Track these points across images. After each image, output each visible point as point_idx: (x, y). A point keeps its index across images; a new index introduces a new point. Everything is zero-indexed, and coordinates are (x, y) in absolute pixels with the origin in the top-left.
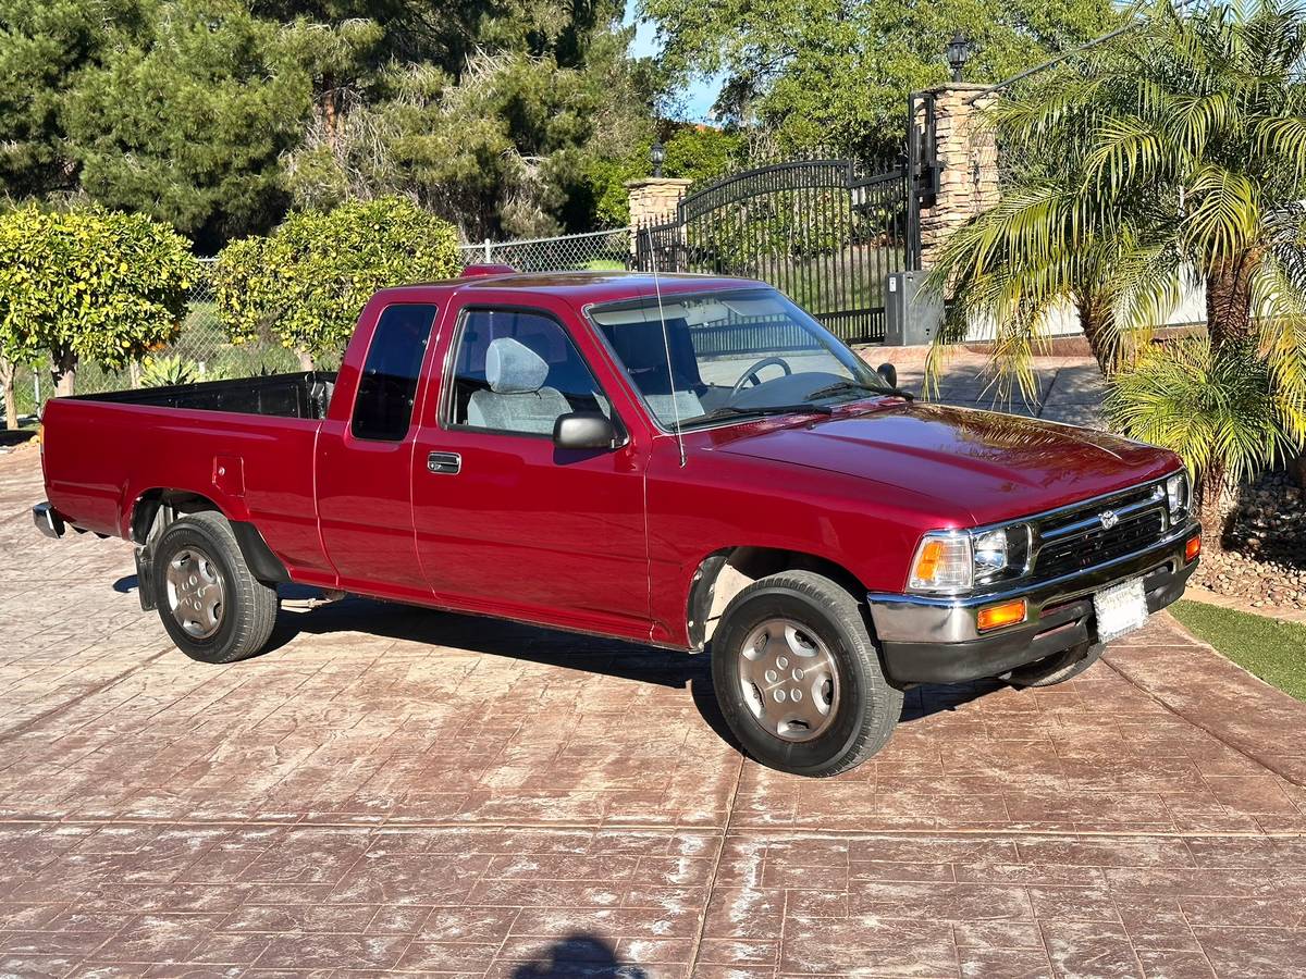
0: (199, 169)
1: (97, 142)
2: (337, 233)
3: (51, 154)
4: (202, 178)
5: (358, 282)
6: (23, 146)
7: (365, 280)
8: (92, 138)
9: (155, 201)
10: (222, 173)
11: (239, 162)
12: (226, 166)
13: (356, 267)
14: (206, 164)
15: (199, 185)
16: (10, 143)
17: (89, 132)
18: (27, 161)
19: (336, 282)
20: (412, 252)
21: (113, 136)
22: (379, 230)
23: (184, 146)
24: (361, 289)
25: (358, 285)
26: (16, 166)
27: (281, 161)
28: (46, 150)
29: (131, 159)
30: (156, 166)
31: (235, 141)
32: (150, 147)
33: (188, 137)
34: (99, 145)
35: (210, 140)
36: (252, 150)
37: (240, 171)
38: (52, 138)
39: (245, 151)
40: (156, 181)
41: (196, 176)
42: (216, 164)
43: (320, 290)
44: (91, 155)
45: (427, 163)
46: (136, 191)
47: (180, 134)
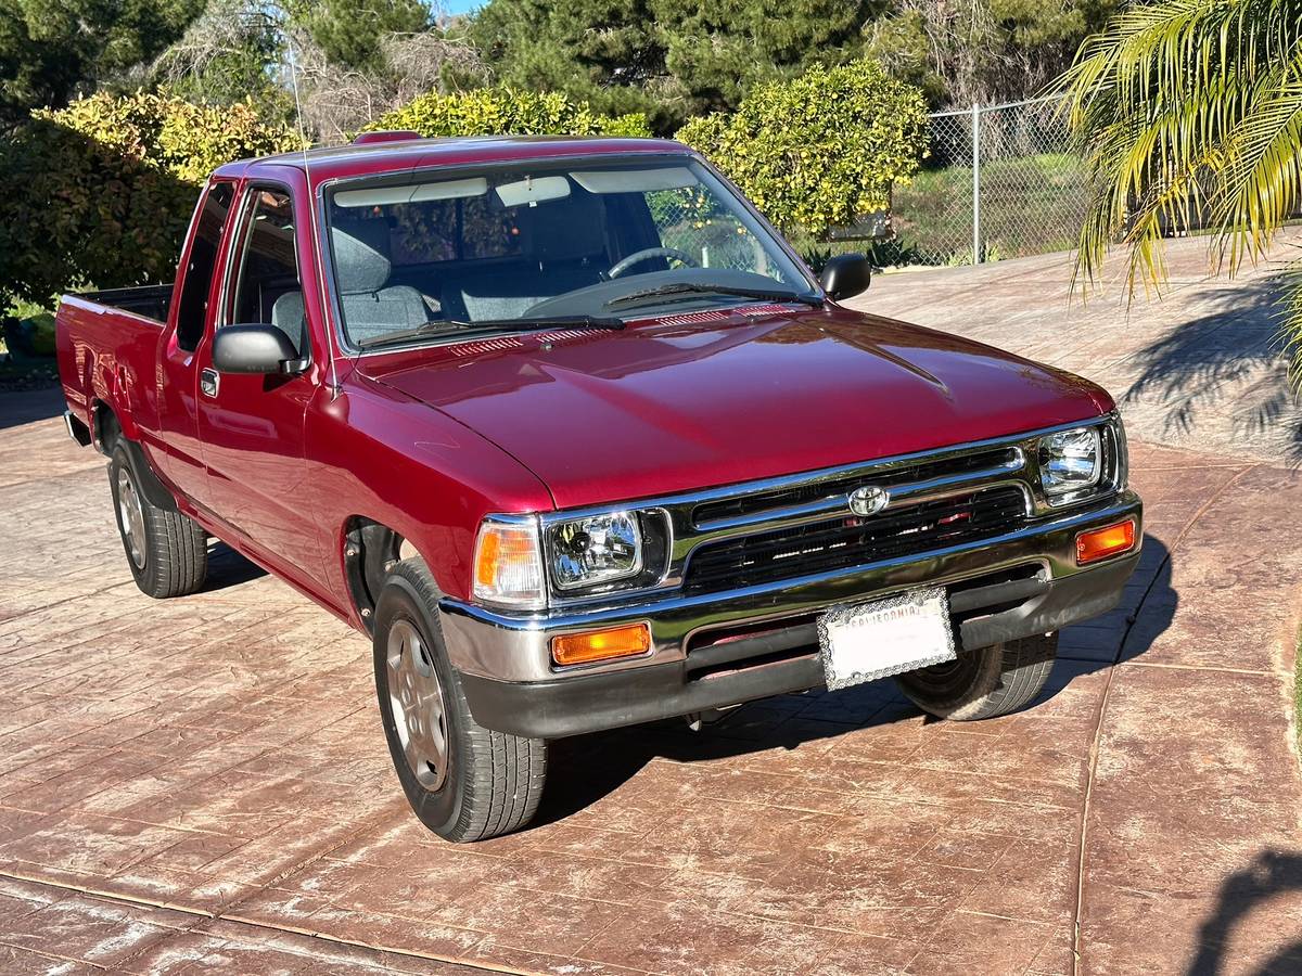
0: (780, 46)
1: (684, 24)
2: (792, 104)
3: (642, 39)
4: (783, 55)
5: (806, 158)
6: (618, 33)
7: (814, 156)
8: (679, 20)
9: (736, 82)
10: (802, 49)
11: (819, 36)
12: (806, 40)
13: (807, 141)
14: (785, 40)
15: (781, 62)
16: (607, 31)
17: (675, 14)
18: (622, 48)
19: (782, 158)
20: (870, 123)
21: (698, 17)
22: (837, 100)
23: (763, 23)
24: (809, 166)
25: (807, 162)
26: (611, 53)
27: (865, 32)
28: (638, 36)
29: (717, 40)
30: (738, 46)
31: (814, 13)
32: (733, 26)
33: (767, 13)
34: (685, 28)
35: (789, 14)
36: (832, 22)
37: (821, 45)
38: (643, 23)
39: (825, 23)
40: (737, 61)
41: (777, 53)
42: (795, 40)
43: (766, 168)
44: (674, 38)
45: (1027, 22)
46: (718, 72)
47: (760, 10)
